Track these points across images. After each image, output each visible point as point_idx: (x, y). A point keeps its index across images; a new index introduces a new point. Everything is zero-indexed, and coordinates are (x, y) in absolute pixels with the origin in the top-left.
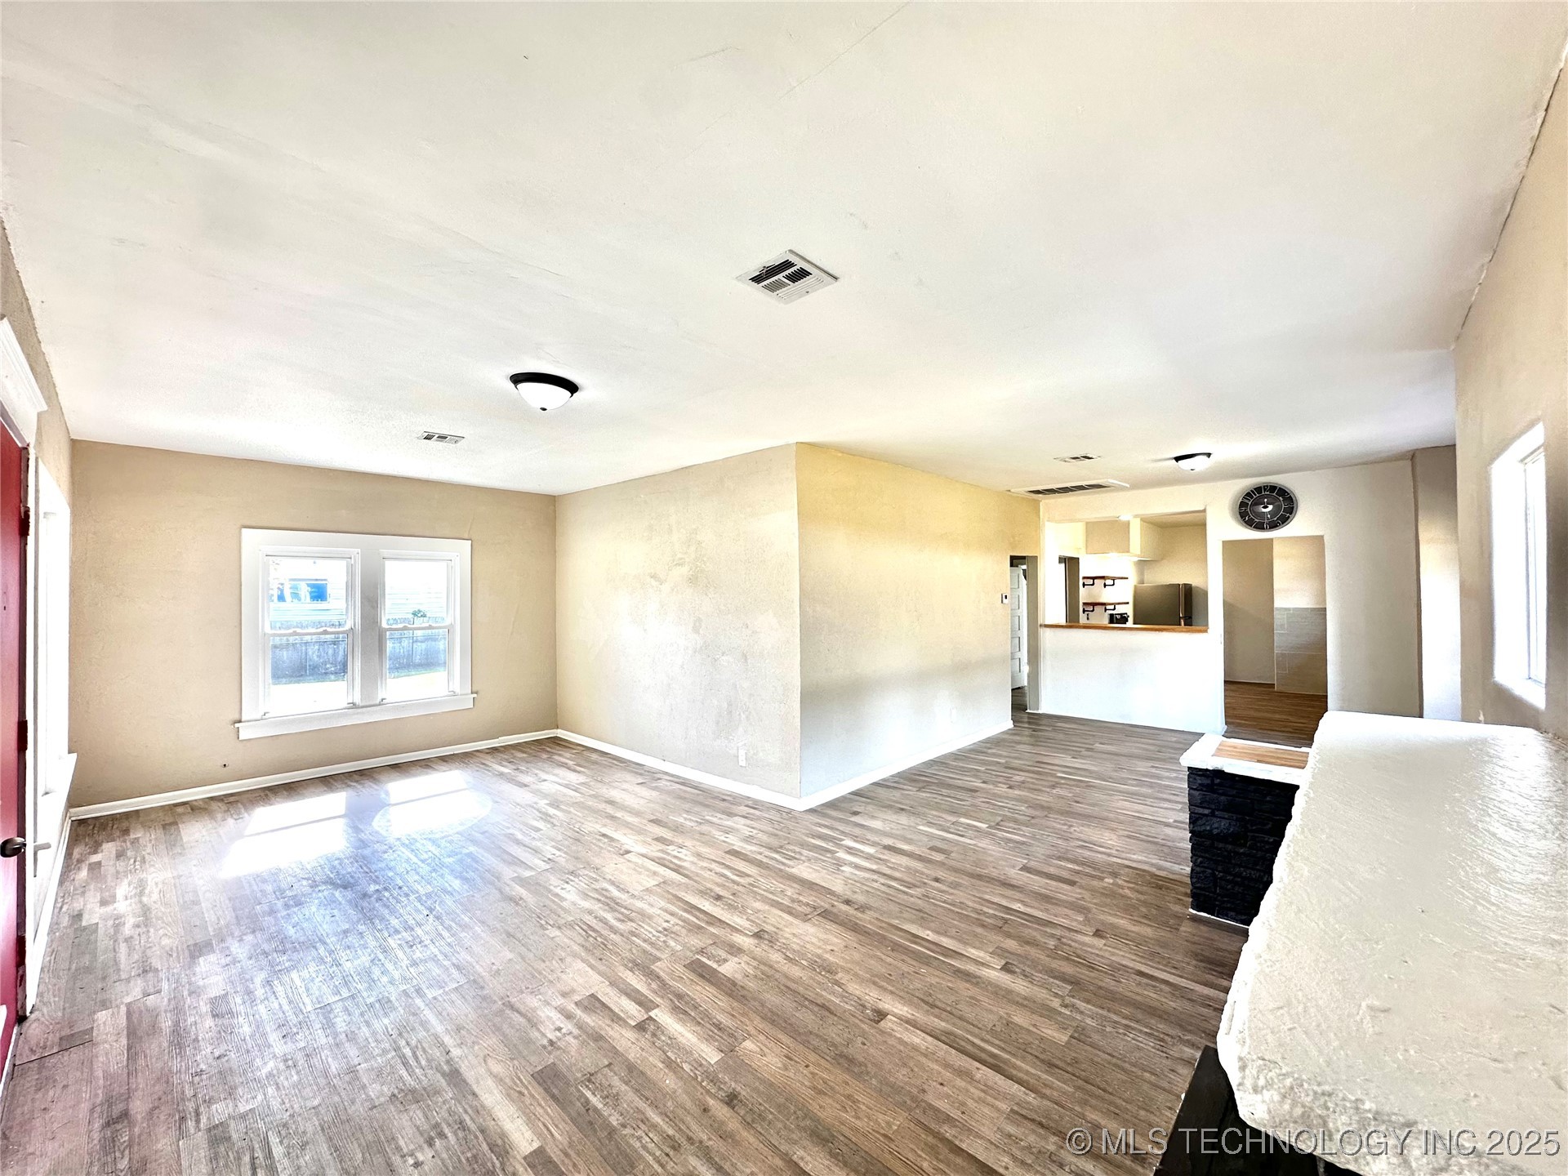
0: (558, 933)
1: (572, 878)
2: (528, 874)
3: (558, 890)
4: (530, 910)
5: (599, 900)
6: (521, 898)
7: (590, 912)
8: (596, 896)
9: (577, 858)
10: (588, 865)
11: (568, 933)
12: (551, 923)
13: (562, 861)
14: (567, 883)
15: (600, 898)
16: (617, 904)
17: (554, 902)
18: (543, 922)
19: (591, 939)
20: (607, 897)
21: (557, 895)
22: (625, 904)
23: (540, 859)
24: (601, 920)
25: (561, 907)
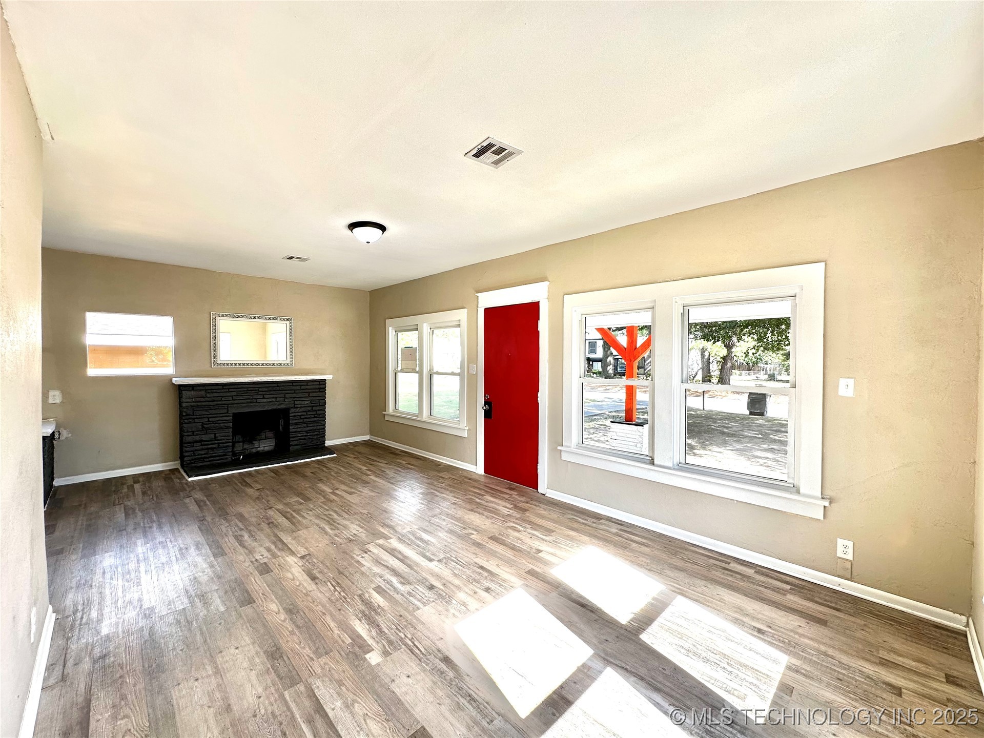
0: (362, 511)
1: (351, 537)
2: (381, 542)
3: (361, 530)
4: (376, 520)
5: (338, 524)
6: (382, 526)
7: (345, 519)
8: (339, 526)
9: (345, 552)
10: (338, 547)
11: (358, 511)
12: (365, 515)
13: (357, 552)
14: (355, 534)
15: (337, 525)
16: (329, 522)
17: (363, 524)
18: (369, 515)
19: (347, 509)
20: (333, 525)
21: (362, 527)
22: (325, 522)
23: (373, 554)
24: (340, 515)
25: (359, 521)
